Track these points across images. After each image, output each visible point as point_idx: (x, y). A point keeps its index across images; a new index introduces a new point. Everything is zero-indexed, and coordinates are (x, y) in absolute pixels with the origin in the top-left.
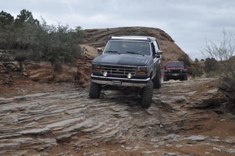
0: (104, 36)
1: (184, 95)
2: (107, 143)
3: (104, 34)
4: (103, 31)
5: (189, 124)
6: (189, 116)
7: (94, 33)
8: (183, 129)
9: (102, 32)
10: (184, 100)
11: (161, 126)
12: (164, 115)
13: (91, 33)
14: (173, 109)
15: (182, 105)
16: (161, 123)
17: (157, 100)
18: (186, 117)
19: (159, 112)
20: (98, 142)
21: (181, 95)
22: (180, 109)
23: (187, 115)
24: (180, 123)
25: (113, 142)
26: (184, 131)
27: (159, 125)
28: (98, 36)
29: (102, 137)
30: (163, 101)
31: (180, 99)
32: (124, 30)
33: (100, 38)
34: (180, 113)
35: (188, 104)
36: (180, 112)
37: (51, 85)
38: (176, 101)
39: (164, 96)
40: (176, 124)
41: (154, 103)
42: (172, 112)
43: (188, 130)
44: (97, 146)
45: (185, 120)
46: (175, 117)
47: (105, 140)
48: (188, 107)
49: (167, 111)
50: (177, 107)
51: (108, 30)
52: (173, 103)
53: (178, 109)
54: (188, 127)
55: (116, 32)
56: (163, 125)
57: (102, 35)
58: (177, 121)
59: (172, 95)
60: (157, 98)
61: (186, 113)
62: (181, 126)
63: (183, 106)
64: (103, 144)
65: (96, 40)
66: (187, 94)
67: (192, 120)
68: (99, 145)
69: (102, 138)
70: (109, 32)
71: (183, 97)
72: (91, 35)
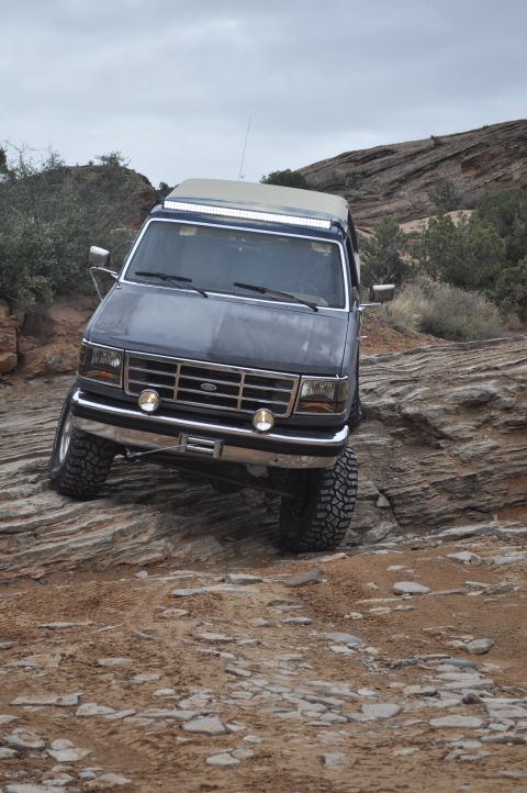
0: (418, 172)
1: (498, 377)
2: (80, 567)
3: (420, 162)
4: (415, 151)
5: (502, 486)
6: (507, 457)
7: (377, 163)
8: (473, 509)
9: (411, 157)
10: (493, 397)
11: (382, 502)
12: (406, 460)
13: (367, 166)
14: (443, 436)
15: (483, 417)
16: (382, 491)
17: (391, 407)
18: (491, 462)
19: (389, 451)
20: (46, 565)
21: (488, 378)
22: (470, 435)
23: (498, 451)
24: (460, 486)
25: (106, 563)
26: (479, 516)
27: (375, 498)
28: (394, 174)
29: (62, 547)
30: (409, 410)
31: (476, 394)
32: (501, 136)
33: (402, 181)
34: (466, 449)
35: (507, 410)
36: (469, 444)
37: (8, 387)
38: (462, 405)
39: (419, 390)
40: (445, 490)
41: (379, 418)
42: (438, 447)
43: (499, 510)
44: (38, 580)
45: (488, 474)
46: (445, 464)
47: (74, 558)
48: (507, 423)
49: (425, 444)
50: (463, 425)
51: (437, 142)
52: (446, 412)
53: (460, 435)
54: (498, 500)
55: (468, 151)
56: (389, 498)
57: (410, 167)
58: (448, 477)
59: (451, 384)
60: (392, 401)
61: (494, 448)
62: (468, 498)
63: (487, 422)
64: (64, 569)
65: (389, 195)
66: (509, 372)
67: (519, 470)
68: (48, 575)
69: (64, 551)
70: (441, 152)
71: (491, 387)
72: (365, 175)
